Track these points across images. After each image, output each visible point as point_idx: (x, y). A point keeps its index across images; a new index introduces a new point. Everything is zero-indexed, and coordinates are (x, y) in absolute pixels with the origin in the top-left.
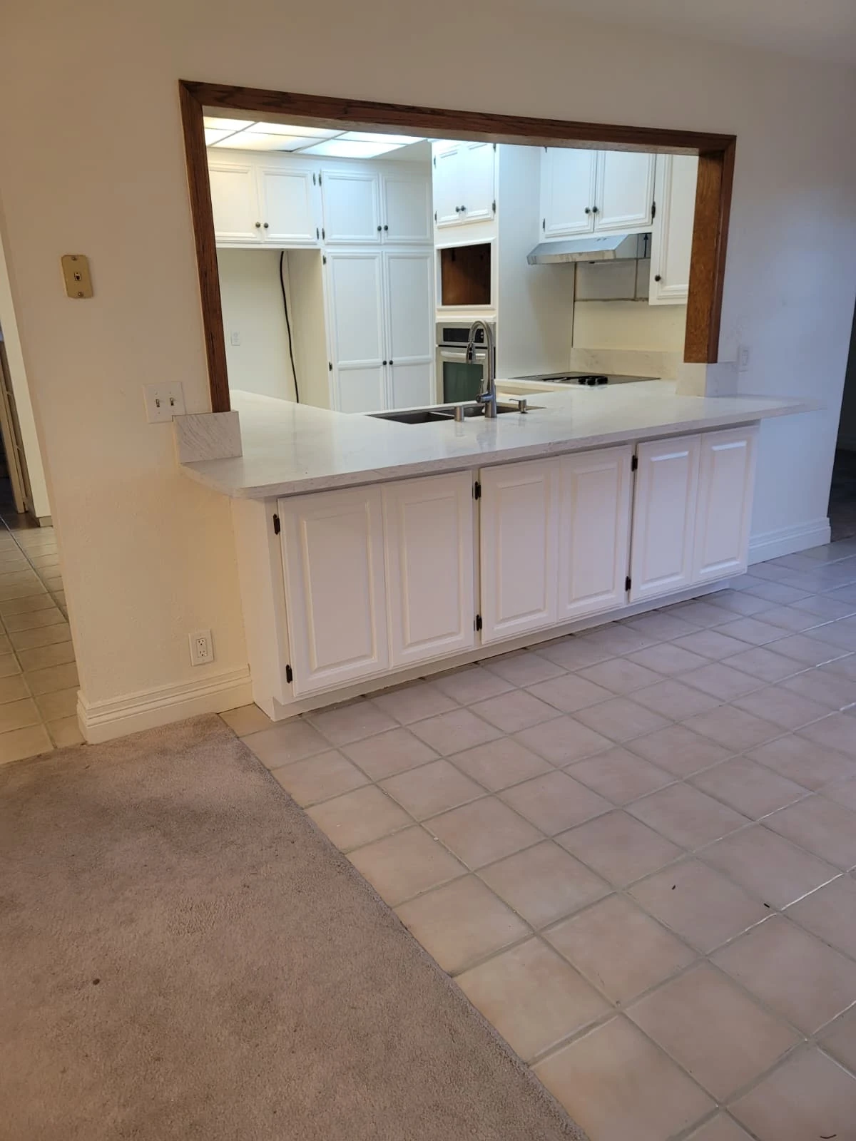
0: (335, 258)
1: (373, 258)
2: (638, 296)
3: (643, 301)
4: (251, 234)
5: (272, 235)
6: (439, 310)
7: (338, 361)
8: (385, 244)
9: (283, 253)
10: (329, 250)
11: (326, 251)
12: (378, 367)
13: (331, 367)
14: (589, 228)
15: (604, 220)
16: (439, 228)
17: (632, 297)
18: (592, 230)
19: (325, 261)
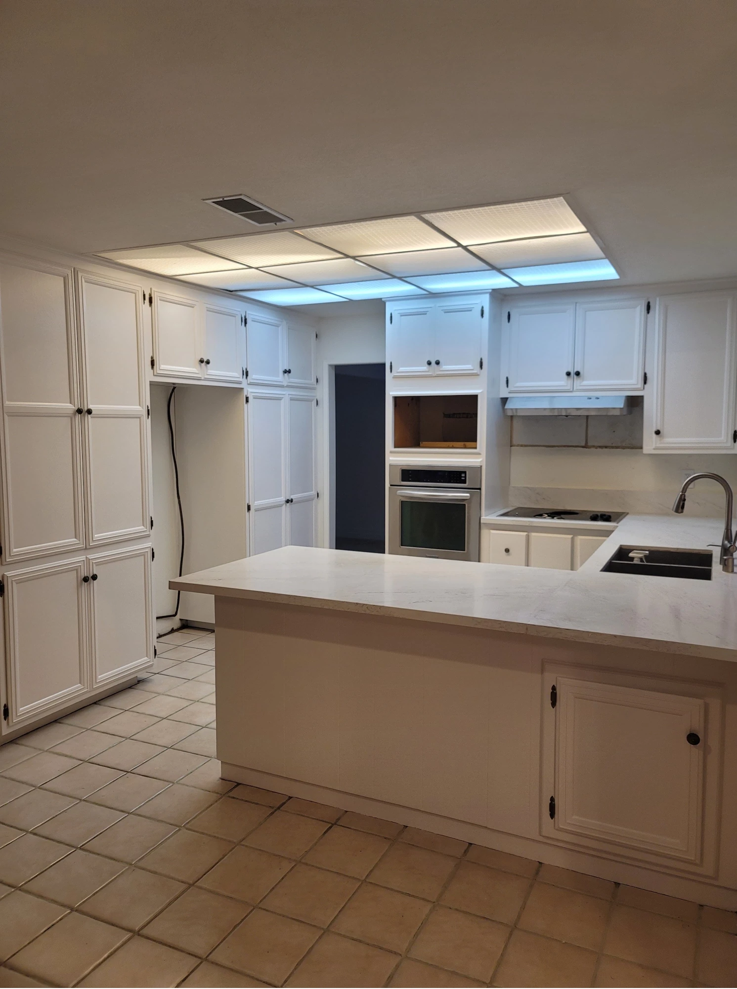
0: (255, 398)
1: (280, 399)
2: (590, 444)
3: (596, 448)
4: (194, 370)
5: (210, 372)
6: (391, 452)
7: (254, 501)
8: (288, 386)
9: (174, 388)
10: (250, 390)
11: (249, 391)
12: (281, 506)
13: (249, 508)
14: (569, 387)
15: (585, 383)
16: (395, 377)
17: (583, 444)
18: (572, 390)
19: (247, 401)
